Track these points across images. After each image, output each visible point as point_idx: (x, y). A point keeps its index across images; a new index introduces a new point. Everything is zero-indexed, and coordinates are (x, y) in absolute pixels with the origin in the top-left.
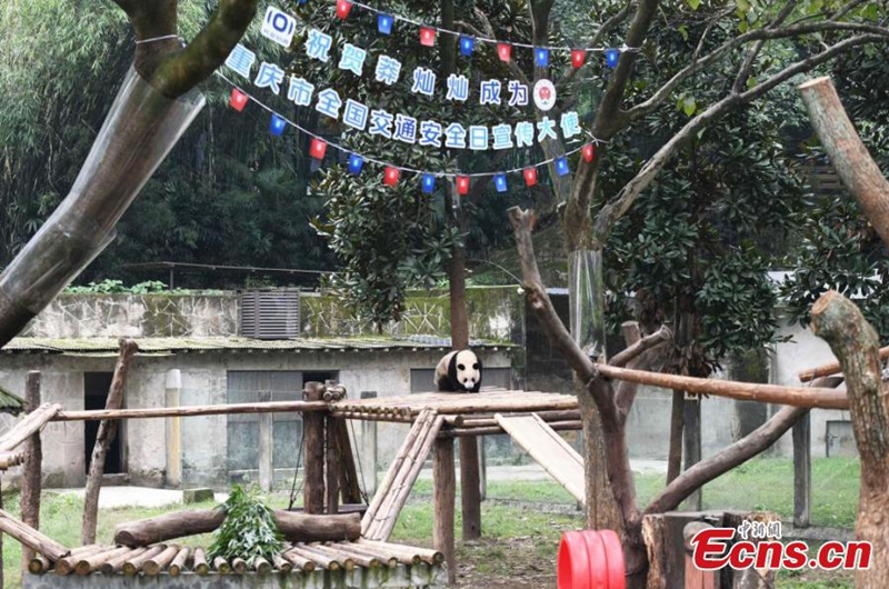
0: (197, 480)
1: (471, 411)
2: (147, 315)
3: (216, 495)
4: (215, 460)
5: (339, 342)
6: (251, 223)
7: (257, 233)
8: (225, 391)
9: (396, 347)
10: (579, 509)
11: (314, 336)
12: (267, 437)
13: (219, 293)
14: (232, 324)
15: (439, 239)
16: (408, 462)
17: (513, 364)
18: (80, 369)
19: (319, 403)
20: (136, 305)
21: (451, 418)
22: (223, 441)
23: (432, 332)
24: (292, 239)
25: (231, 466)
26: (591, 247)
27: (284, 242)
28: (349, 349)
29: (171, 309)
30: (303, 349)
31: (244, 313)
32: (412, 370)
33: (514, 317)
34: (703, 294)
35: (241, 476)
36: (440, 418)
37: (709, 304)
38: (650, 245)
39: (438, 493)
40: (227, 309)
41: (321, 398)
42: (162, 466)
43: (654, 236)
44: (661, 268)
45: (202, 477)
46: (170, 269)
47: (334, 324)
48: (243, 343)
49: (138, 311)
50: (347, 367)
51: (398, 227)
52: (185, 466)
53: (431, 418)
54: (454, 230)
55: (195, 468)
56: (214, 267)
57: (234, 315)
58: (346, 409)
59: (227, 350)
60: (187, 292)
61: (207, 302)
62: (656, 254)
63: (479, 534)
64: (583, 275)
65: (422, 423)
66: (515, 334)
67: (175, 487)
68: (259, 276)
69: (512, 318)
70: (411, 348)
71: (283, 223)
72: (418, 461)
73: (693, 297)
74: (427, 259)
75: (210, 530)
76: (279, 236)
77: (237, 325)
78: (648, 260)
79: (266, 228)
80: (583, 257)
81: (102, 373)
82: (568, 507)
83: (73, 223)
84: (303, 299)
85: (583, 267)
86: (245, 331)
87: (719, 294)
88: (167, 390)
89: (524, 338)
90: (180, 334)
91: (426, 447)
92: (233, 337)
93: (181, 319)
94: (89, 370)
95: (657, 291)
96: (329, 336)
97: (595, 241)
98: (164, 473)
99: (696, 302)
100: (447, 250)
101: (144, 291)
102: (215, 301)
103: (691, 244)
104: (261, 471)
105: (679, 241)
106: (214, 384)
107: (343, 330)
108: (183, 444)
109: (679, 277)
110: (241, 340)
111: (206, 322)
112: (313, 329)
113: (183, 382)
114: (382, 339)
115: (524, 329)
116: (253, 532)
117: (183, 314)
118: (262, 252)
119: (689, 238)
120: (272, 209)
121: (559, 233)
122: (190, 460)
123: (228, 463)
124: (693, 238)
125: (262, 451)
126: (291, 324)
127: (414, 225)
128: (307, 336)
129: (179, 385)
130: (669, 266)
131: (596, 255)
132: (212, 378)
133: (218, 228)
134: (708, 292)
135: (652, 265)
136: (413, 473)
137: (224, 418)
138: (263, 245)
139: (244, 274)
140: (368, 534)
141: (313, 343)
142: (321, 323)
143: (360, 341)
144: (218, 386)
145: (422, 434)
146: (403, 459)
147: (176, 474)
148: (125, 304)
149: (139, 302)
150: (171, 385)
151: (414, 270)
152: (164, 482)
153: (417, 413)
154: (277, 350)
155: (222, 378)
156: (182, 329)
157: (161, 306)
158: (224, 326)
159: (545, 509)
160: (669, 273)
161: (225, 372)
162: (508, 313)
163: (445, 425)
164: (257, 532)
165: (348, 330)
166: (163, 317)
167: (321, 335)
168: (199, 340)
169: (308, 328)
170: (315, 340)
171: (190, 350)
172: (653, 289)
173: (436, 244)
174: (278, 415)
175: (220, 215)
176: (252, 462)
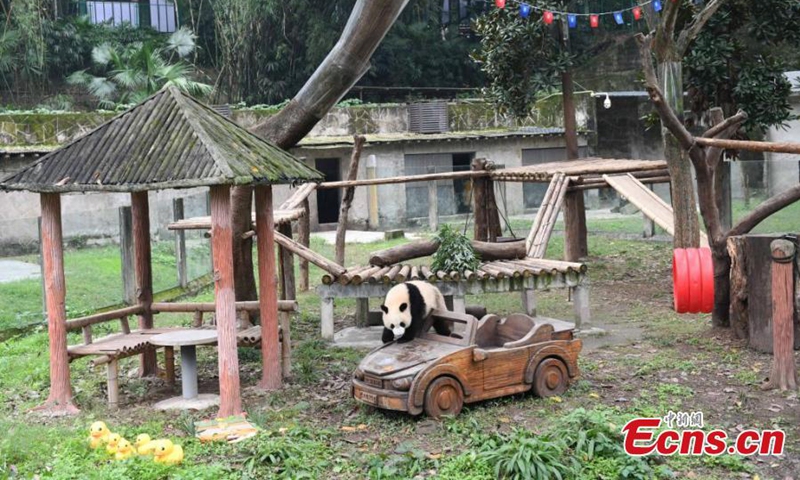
0: (388, 225)
1: (587, 173)
2: (351, 121)
3: (406, 235)
4: (400, 212)
5: (474, 134)
6: (409, 59)
7: (412, 65)
8: (403, 168)
9: (512, 136)
10: (645, 236)
11: (457, 130)
12: (433, 196)
13: (394, 104)
14: (405, 125)
15: (556, 60)
16: (550, 207)
17: (589, 143)
18: (312, 157)
19: (483, 172)
20: (343, 115)
21: (575, 178)
22: (403, 200)
23: (533, 125)
24: (435, 68)
25: (409, 215)
26: (674, 60)
27: (429, 70)
28: (482, 138)
29: (366, 116)
30: (452, 139)
31: (411, 117)
32: (523, 150)
33: (589, 112)
34: (738, 89)
35: (416, 221)
36: (567, 178)
37: (742, 96)
38: (701, 57)
39: (567, 227)
40: (401, 114)
41: (484, 168)
42: (366, 217)
43: (703, 51)
44: (709, 72)
45: (391, 223)
46: (360, 90)
47: (470, 122)
48: (413, 136)
49: (345, 118)
50: (481, 150)
51: (528, 54)
52: (380, 217)
53: (561, 178)
54: (566, 54)
55: (386, 218)
56: (388, 88)
57: (406, 119)
58: (502, 174)
59: (404, 141)
60: (375, 105)
61: (388, 110)
62: (705, 63)
63: (586, 254)
64: (669, 79)
65: (556, 182)
66: (590, 123)
67: (375, 230)
68: (415, 93)
69: (588, 113)
70: (521, 136)
71: (428, 58)
72: (557, 206)
73: (730, 92)
74: (549, 75)
75: (429, 254)
76: (427, 67)
77: (408, 126)
78: (699, 68)
79: (417, 62)
80: (669, 67)
81: (326, 159)
82: (637, 235)
83: (344, 58)
84: (450, 106)
85: (669, 73)
86: (413, 128)
87: (749, 89)
88: (367, 169)
89: (596, 126)
90: (372, 132)
91: (560, 197)
92: (406, 133)
93: (372, 122)
94: (318, 157)
95: (706, 88)
96: (466, 130)
97: (677, 55)
98: (367, 221)
99: (733, 95)
100: (562, 68)
101: (348, 105)
102: (393, 110)
103: (729, 55)
104: (430, 217)
105: (721, 54)
106: (397, 163)
107: (476, 126)
108: (378, 202)
109: (722, 79)
110: (411, 134)
111: (388, 124)
112: (456, 125)
113: (377, 163)
114: (501, 130)
115: (595, 120)
116: (460, 254)
117: (373, 119)
118: (416, 77)
119: (728, 51)
120: (419, 48)
121: (610, 55)
122: (384, 212)
123: (407, 213)
124: (731, 51)
125: (430, 205)
126: (442, 124)
127: (539, 52)
128: (452, 131)
129: (375, 166)
130: (714, 71)
131: (678, 66)
132: (395, 159)
133: (386, 63)
134: (742, 88)
135: (702, 71)
136: (553, 215)
137: (403, 185)
138: (416, 73)
139: (406, 92)
140: (531, 254)
141: (458, 135)
142: (461, 122)
143: (487, 133)
144: (399, 165)
145: (557, 189)
146: (547, 205)
147: (375, 222)
148: (336, 114)
149: (346, 112)
150: (370, 165)
151: (541, 82)
152: (368, 227)
153: (552, 176)
154: (434, 140)
155: (401, 159)
156: (373, 129)
157: (359, 115)
158: (399, 126)
159: (621, 237)
160: (715, 76)
161: (403, 155)
162: (585, 109)
163: (571, 183)
164: (463, 254)
165: (479, 125)
166: (361, 122)
167: (462, 129)
168: (384, 135)
169: (453, 125)
170: (459, 132)
171: (381, 142)
172: (702, 88)
173: (554, 64)
174: (442, 182)
175: (388, 54)
176: (424, 212)
